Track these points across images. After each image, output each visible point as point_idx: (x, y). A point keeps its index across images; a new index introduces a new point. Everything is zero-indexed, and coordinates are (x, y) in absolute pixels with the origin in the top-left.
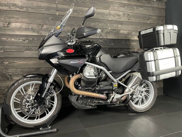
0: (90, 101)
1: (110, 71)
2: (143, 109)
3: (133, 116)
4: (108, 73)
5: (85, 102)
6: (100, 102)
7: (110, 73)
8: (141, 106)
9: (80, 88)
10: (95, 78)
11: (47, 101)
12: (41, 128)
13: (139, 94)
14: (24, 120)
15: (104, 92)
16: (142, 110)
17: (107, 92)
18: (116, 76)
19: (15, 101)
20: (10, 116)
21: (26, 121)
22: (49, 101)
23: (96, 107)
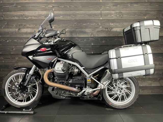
0: (63, 92)
1: (83, 67)
2: (122, 106)
3: (109, 111)
4: (81, 69)
5: (60, 93)
6: (72, 94)
7: (83, 69)
8: (120, 102)
9: (56, 80)
10: (63, 72)
11: (29, 88)
12: (24, 109)
13: (119, 90)
14: (15, 102)
15: (76, 86)
16: (120, 107)
17: (79, 86)
18: (89, 72)
19: (9, 86)
20: (5, 97)
21: (17, 102)
22: (30, 89)
23: (70, 98)
